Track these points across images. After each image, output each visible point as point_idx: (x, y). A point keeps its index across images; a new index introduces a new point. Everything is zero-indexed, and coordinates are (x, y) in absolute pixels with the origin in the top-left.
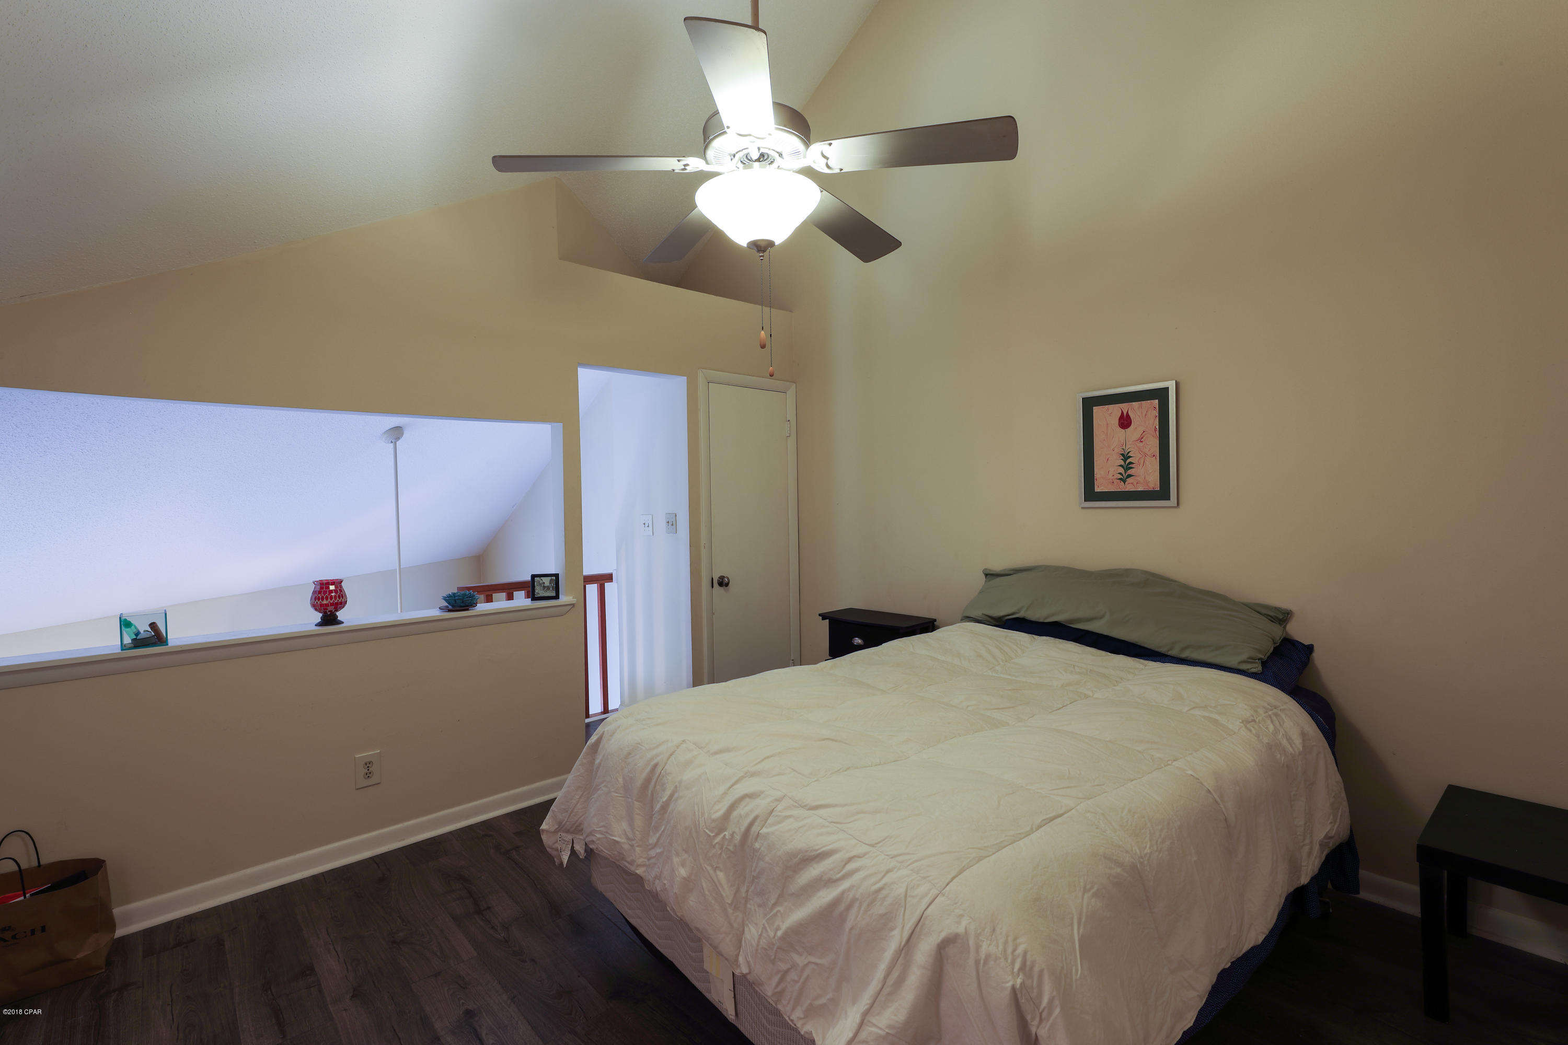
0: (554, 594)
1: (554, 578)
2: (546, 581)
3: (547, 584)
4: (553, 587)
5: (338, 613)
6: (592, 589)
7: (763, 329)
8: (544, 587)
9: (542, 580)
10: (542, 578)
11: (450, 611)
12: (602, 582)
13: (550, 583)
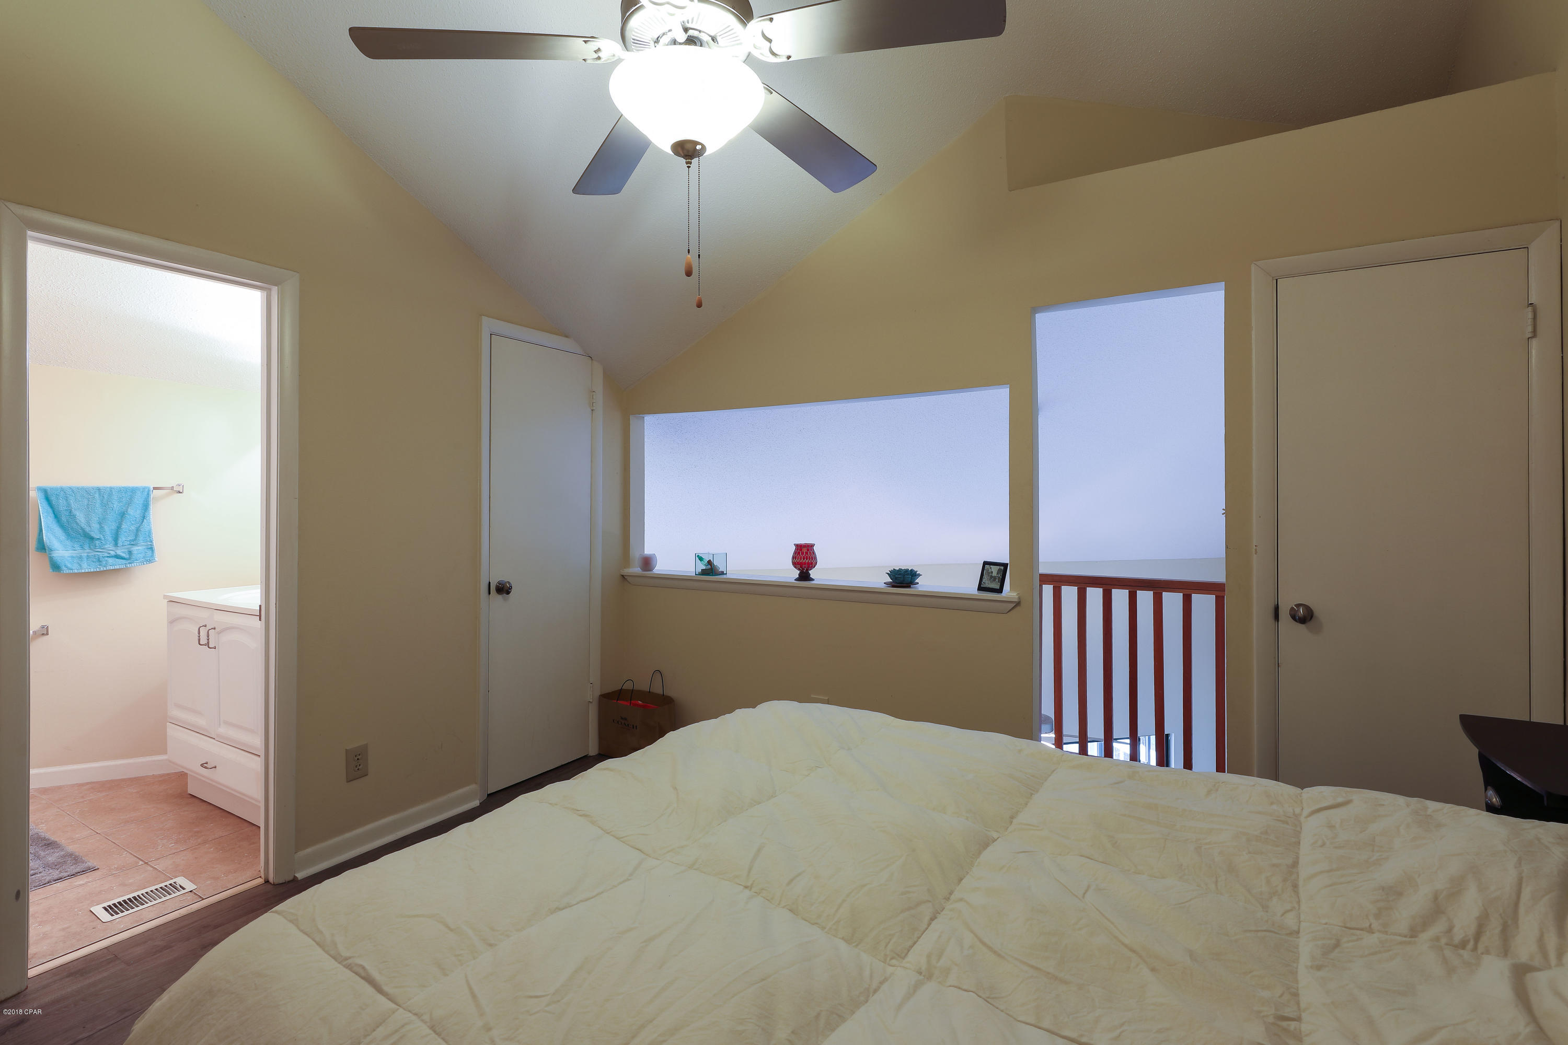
0: (997, 587)
1: (1002, 568)
2: (995, 569)
3: (995, 574)
4: (999, 578)
5: (810, 572)
6: (1048, 590)
7: (689, 252)
8: (992, 577)
9: (991, 568)
10: (991, 566)
11: (893, 586)
12: (1108, 587)
13: (997, 574)
